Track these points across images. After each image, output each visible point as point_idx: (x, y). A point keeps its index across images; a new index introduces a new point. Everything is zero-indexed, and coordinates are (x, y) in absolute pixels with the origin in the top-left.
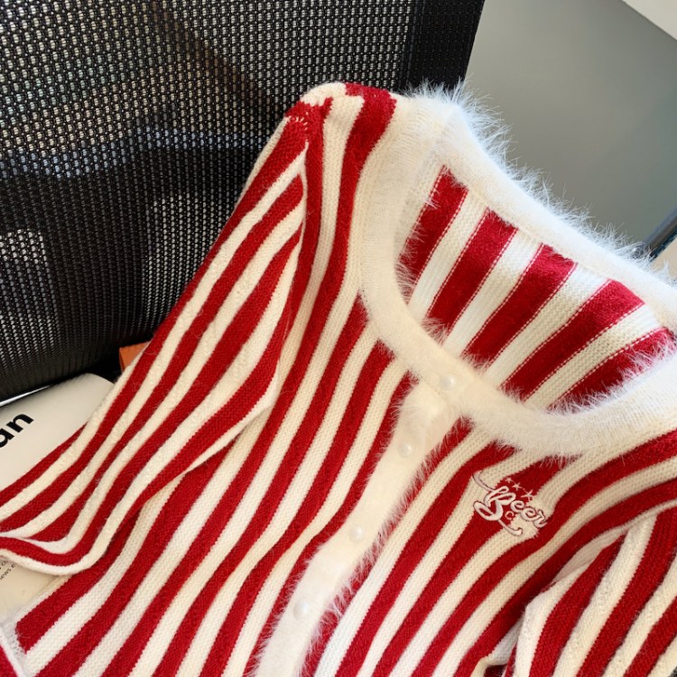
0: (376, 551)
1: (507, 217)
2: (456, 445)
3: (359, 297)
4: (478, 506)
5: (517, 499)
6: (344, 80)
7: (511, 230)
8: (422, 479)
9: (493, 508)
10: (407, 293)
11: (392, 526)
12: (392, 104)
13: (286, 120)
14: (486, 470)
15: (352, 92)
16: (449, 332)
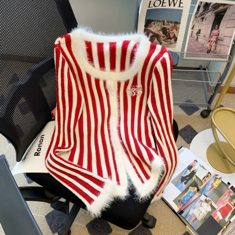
0: (119, 114)
1: (100, 42)
2: (120, 87)
3: (86, 72)
4: (131, 95)
5: (135, 88)
6: (59, 37)
7: (102, 44)
8: (119, 97)
9: (133, 93)
10: (94, 66)
11: (119, 108)
12: (69, 36)
13: (55, 49)
14: (127, 87)
15: (62, 38)
16: (105, 68)
